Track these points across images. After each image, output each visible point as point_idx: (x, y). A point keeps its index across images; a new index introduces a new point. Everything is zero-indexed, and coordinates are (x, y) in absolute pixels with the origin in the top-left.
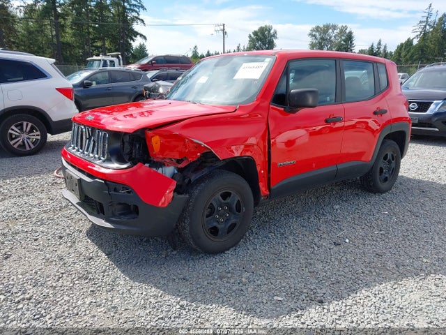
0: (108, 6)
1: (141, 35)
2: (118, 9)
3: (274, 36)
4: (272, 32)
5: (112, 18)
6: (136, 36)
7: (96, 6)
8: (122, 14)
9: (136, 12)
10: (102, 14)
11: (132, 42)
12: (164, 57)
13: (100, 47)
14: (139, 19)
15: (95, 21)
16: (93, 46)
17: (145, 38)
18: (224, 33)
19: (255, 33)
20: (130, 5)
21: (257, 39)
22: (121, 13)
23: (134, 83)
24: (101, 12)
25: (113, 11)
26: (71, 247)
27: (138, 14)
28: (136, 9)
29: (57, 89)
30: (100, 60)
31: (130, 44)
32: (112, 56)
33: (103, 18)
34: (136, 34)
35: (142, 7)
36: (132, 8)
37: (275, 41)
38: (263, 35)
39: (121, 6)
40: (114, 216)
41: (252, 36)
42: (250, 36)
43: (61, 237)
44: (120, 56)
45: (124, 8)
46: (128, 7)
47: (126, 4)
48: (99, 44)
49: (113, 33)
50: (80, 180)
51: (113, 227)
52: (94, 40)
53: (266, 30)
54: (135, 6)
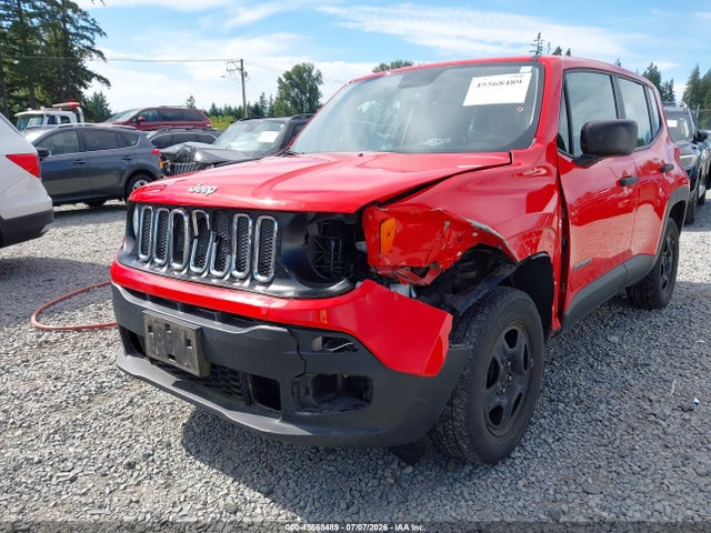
0: (36, 28)
1: (100, 78)
2: (55, 35)
3: (318, 78)
4: (314, 73)
5: (44, 49)
6: (89, 80)
7: (11, 28)
8: (64, 41)
9: (88, 38)
10: (25, 42)
11: (82, 89)
12: (158, 110)
13: (25, 99)
14: (94, 51)
15: (12, 53)
16: (12, 97)
17: (107, 82)
18: (244, 75)
19: (288, 76)
20: (77, 28)
21: (292, 85)
22: (61, 40)
23: (125, 151)
24: (24, 38)
25: (45, 36)
26: (168, 486)
27: (92, 42)
28: (88, 34)
29: (7, 156)
30: (42, 116)
31: (80, 93)
32: (64, 109)
33: (29, 49)
34: (90, 75)
35: (99, 30)
36: (80, 31)
37: (320, 88)
38: (301, 78)
39: (60, 28)
40: (303, 407)
41: (284, 80)
42: (280, 81)
43: (131, 466)
44: (79, 108)
45: (66, 32)
46: (73, 30)
47: (68, 26)
48: (22, 93)
49: (49, 75)
50: (201, 332)
51: (307, 433)
52: (12, 86)
53: (305, 70)
54: (86, 29)
